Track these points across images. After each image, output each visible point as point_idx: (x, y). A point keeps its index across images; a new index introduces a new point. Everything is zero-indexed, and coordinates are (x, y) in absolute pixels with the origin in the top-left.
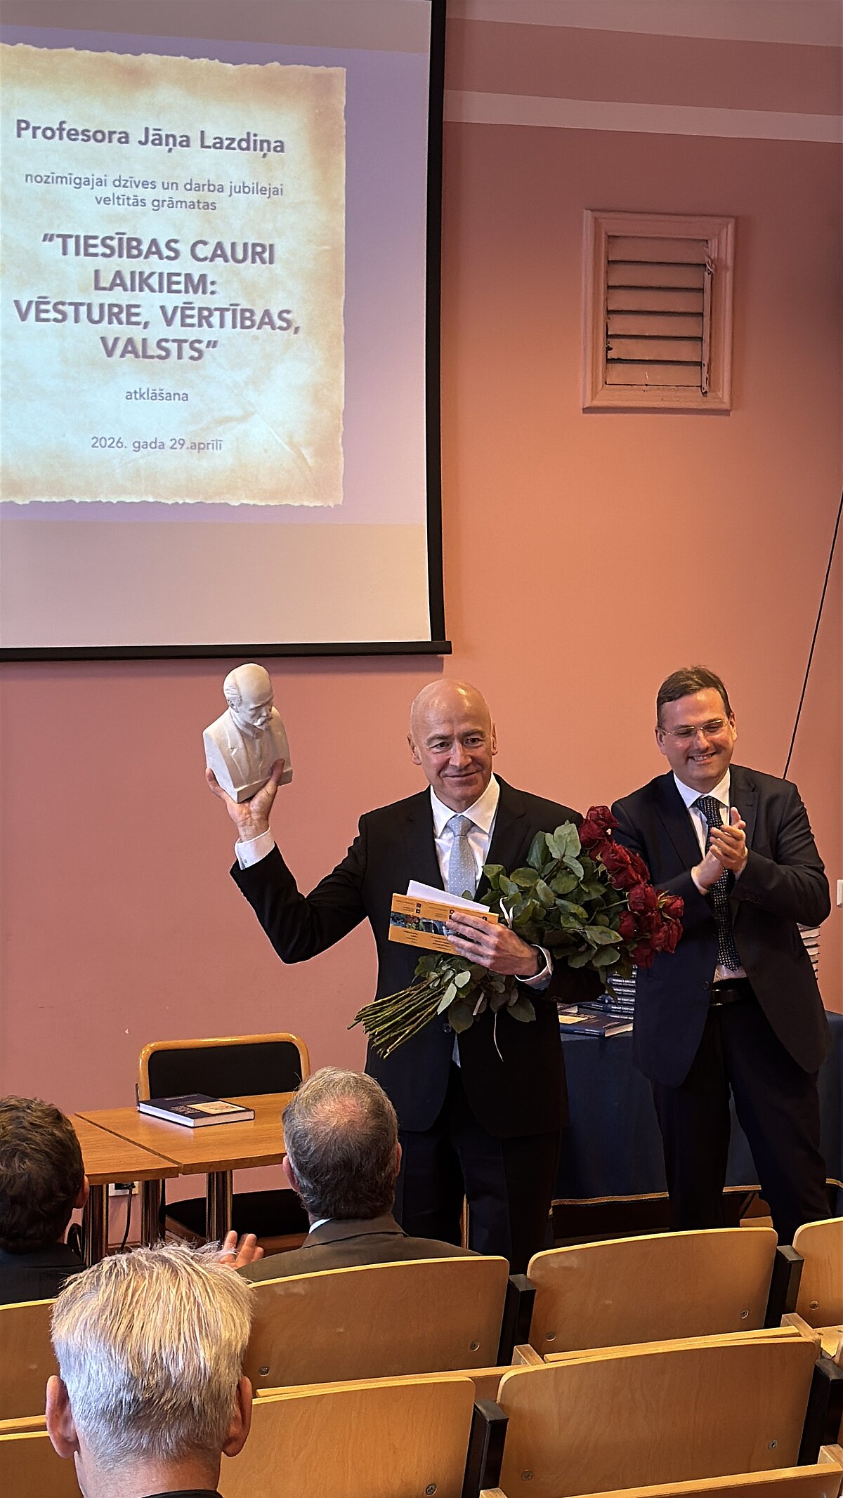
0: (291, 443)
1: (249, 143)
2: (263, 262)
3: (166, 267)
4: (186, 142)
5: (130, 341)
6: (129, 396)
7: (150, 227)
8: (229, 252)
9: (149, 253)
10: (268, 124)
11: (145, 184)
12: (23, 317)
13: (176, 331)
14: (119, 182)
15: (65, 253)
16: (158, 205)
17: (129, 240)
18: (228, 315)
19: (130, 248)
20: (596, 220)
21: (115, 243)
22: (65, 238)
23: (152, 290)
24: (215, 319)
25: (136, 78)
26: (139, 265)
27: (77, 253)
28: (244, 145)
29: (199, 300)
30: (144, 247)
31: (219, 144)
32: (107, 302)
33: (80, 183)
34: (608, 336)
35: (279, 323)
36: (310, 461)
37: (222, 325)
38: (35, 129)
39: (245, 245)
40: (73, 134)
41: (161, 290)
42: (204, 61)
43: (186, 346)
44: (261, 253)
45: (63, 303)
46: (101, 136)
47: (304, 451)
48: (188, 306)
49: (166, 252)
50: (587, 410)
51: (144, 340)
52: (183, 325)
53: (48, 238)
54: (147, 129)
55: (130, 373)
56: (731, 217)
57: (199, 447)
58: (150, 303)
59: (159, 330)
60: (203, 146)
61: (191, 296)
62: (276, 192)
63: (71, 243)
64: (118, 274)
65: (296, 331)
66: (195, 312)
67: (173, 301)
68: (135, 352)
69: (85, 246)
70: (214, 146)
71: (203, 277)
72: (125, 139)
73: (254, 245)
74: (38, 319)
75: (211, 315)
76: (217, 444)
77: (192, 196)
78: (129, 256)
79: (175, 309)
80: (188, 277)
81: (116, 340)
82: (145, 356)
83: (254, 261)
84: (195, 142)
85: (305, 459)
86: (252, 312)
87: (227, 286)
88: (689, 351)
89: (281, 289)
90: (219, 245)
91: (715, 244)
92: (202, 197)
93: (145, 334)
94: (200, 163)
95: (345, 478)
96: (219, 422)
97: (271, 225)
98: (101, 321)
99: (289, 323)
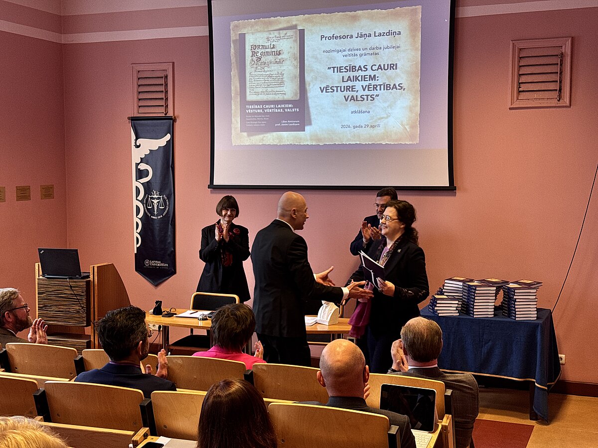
0: (402, 124)
1: (389, 33)
2: (393, 69)
3: (363, 73)
4: (370, 35)
5: (352, 96)
6: (352, 113)
7: (359, 62)
8: (383, 68)
9: (358, 70)
10: (395, 27)
11: (357, 50)
12: (322, 92)
13: (367, 92)
14: (349, 50)
15: (334, 72)
16: (361, 55)
17: (352, 67)
18: (382, 86)
19: (353, 69)
20: (514, 44)
22: (334, 68)
23: (359, 81)
25: (355, 18)
26: (356, 74)
27: (337, 72)
29: (373, 83)
30: (357, 68)
31: (380, 35)
32: (346, 85)
33: (338, 52)
34: (519, 83)
35: (398, 88)
36: (408, 130)
37: (380, 90)
38: (326, 37)
39: (388, 65)
40: (336, 38)
41: (362, 81)
42: (376, 10)
43: (369, 97)
44: (393, 66)
45: (333, 87)
46: (345, 37)
47: (406, 127)
48: (370, 85)
49: (363, 69)
50: (510, 109)
51: (357, 96)
52: (368, 90)
53: (329, 68)
54: (358, 33)
55: (352, 106)
56: (569, 37)
57: (373, 127)
58: (358, 85)
59: (361, 93)
60: (375, 36)
61: (371, 82)
62: (398, 47)
63: (336, 69)
64: (349, 77)
65: (404, 90)
66: (372, 86)
67: (365, 83)
68: (354, 99)
69: (340, 70)
70: (378, 36)
71: (375, 76)
72: (352, 37)
73: (391, 64)
74: (326, 92)
75: (377, 87)
76: (379, 126)
77: (372, 52)
78: (353, 71)
79: (366, 86)
80: (370, 76)
81: (348, 96)
82: (357, 101)
83: (391, 69)
84: (373, 35)
85: (407, 130)
86: (390, 85)
87: (383, 78)
88: (552, 86)
89: (400, 77)
90: (380, 65)
91: (564, 47)
92: (375, 52)
93: (357, 94)
94: (374, 41)
95: (419, 134)
96: (379, 119)
97: (396, 58)
98: (344, 91)
99: (402, 87)
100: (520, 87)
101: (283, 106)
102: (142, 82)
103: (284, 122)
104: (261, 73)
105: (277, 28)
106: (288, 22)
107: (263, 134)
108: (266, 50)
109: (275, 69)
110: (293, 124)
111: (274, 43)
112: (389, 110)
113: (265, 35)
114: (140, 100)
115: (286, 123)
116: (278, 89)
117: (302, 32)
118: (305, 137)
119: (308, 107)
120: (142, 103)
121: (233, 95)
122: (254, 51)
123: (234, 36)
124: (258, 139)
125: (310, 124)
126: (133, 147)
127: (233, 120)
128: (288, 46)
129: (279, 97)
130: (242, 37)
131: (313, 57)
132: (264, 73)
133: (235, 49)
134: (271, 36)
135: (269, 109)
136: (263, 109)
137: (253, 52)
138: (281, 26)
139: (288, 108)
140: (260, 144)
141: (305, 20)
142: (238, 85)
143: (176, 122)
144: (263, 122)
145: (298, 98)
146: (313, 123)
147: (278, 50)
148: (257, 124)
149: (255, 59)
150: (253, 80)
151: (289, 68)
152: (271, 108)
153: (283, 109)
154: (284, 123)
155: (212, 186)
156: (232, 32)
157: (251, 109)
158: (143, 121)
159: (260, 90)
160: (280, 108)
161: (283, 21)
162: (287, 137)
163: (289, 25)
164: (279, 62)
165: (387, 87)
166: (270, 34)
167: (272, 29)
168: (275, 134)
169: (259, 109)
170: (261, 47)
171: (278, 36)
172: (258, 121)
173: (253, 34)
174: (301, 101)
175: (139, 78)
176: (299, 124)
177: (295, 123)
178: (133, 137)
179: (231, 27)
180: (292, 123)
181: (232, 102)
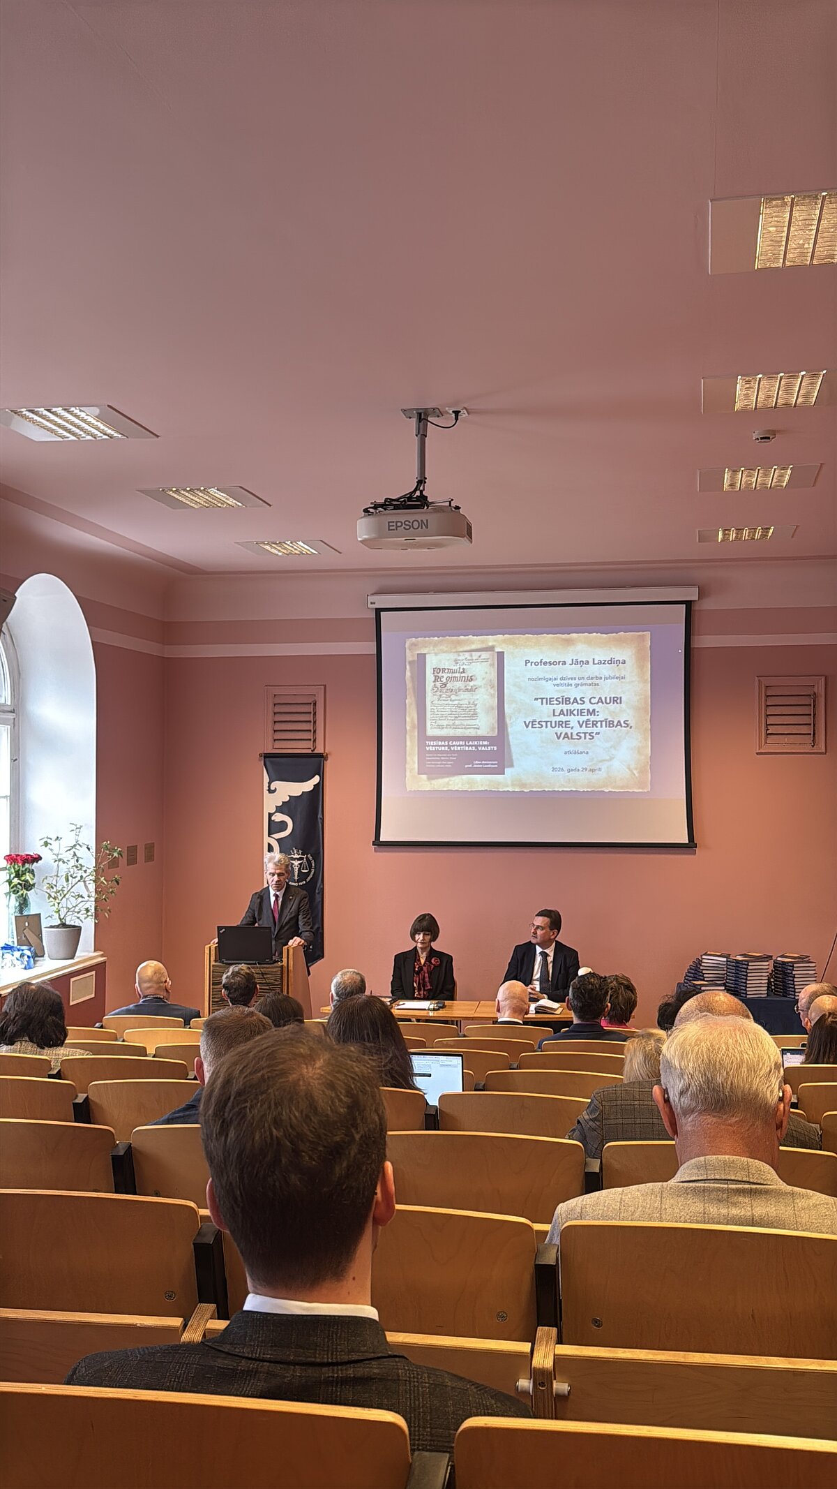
0: (629, 768)
1: (611, 661)
2: (617, 703)
3: (580, 707)
4: (587, 663)
5: (566, 734)
6: (566, 753)
7: (573, 693)
8: (604, 700)
9: (573, 702)
10: (618, 655)
11: (572, 679)
12: (527, 727)
13: (584, 729)
14: (562, 679)
15: (542, 704)
16: (577, 686)
17: (566, 698)
18: (604, 723)
19: (566, 701)
20: (759, 680)
21: (561, 700)
22: (542, 699)
23: (574, 715)
24: (599, 724)
25: (569, 642)
26: (570, 707)
27: (547, 704)
28: (610, 662)
29: (592, 718)
30: (572, 701)
31: (600, 662)
32: (557, 720)
33: (547, 680)
34: (767, 725)
35: (623, 725)
36: (637, 775)
37: (601, 727)
38: (532, 663)
39: (610, 698)
40: (545, 663)
41: (578, 715)
42: (595, 634)
43: (587, 735)
44: (616, 700)
45: (541, 722)
46: (555, 663)
47: (635, 772)
48: (588, 720)
49: (580, 702)
50: (757, 754)
51: (572, 733)
52: (586, 727)
53: (536, 699)
54: (573, 660)
55: (566, 745)
56: (822, 676)
57: (592, 770)
58: (573, 720)
59: (577, 729)
60: (594, 664)
61: (589, 717)
62: (622, 678)
63: (544, 700)
64: (562, 710)
65: (631, 727)
66: (591, 722)
67: (582, 719)
68: (568, 737)
69: (550, 701)
70: (598, 663)
71: (594, 710)
72: (564, 663)
73: (614, 698)
74: (532, 727)
75: (597, 723)
76: (600, 770)
77: (590, 682)
78: (566, 704)
79: (583, 722)
80: (588, 710)
81: (561, 733)
82: (572, 739)
83: (614, 703)
84: (591, 662)
85: (634, 774)
86: (613, 722)
87: (603, 713)
88: (805, 730)
89: (625, 713)
90: (600, 698)
91: (816, 687)
92: (594, 682)
93: (572, 731)
94: (593, 670)
95: (651, 781)
96: (600, 761)
97: (620, 690)
98: (555, 726)
99: (628, 725)
100: (768, 730)
101: (476, 743)
102: (277, 709)
103: (477, 762)
104: (446, 702)
105: (468, 648)
106: (483, 642)
107: (448, 777)
108: (454, 675)
109: (465, 697)
110: (489, 766)
111: (464, 667)
112: (613, 751)
113: (453, 656)
114: (275, 731)
115: (480, 764)
116: (469, 722)
117: (501, 656)
118: (505, 781)
119: (509, 745)
120: (279, 736)
121: (408, 728)
122: (436, 674)
123: (410, 656)
124: (442, 784)
125: (512, 766)
126: (266, 792)
127: (408, 758)
128: (482, 670)
129: (471, 732)
130: (422, 658)
131: (515, 685)
132: (451, 703)
133: (412, 673)
134: (460, 658)
135: (458, 746)
136: (449, 746)
137: (436, 676)
138: (473, 647)
139: (482, 746)
140: (445, 789)
141: (504, 641)
142: (415, 716)
143: (326, 760)
144: (449, 763)
145: (496, 734)
146: (515, 764)
147: (470, 675)
148: (440, 764)
149: (438, 684)
150: (436, 710)
151: (485, 698)
152: (459, 746)
153: (476, 746)
154: (477, 764)
155: (378, 843)
156: (407, 651)
157: (433, 746)
158: (278, 759)
159: (445, 723)
160: (472, 746)
161: (476, 641)
162: (481, 782)
163: (484, 646)
164: (471, 690)
165: (610, 724)
166: (459, 655)
167: (461, 650)
168: (465, 777)
169: (443, 746)
170: (446, 671)
171: (469, 658)
172: (442, 760)
173: (436, 654)
174: (500, 738)
175: (275, 704)
176: (496, 766)
177: (492, 764)
178: (266, 779)
179: (407, 645)
180: (488, 764)
181: (407, 737)
